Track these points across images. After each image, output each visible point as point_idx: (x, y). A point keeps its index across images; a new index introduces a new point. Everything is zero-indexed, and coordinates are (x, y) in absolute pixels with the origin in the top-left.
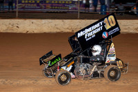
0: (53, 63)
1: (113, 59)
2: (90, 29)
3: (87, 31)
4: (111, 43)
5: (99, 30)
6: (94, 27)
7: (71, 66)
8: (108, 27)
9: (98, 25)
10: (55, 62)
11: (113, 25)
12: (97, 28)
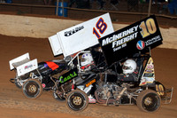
0: (65, 79)
1: (151, 80)
2: (119, 36)
3: (115, 37)
4: (149, 57)
5: (132, 37)
6: (125, 33)
7: (91, 86)
8: (145, 34)
9: (131, 31)
10: (69, 78)
11: (152, 32)
12: (130, 35)
